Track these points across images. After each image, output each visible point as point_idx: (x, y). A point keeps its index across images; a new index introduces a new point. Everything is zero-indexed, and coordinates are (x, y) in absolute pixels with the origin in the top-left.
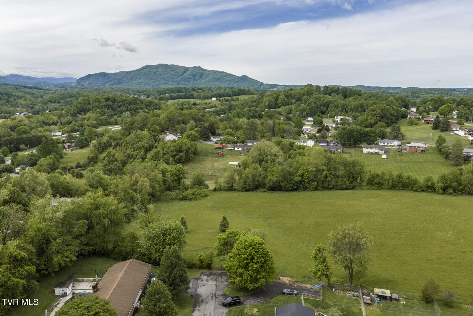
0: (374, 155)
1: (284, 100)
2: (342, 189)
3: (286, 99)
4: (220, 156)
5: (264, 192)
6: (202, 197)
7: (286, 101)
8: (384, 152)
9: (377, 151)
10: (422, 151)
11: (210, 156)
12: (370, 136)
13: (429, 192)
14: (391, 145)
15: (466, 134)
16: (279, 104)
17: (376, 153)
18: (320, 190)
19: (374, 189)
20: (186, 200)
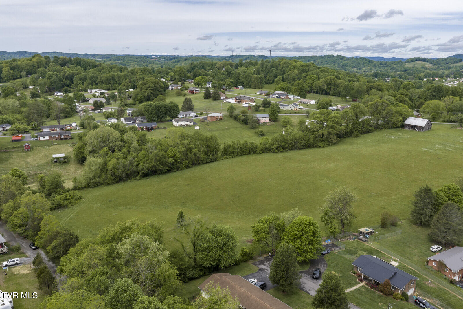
0: (186, 127)
1: (10, 73)
2: (208, 163)
3: (12, 71)
4: (28, 150)
5: (139, 179)
6: (76, 200)
7: (13, 73)
8: (193, 123)
9: (187, 123)
10: (221, 119)
11: (13, 152)
12: (174, 110)
13: (268, 153)
14: (189, 116)
15: (236, 102)
16: (5, 77)
17: (187, 125)
18: (191, 167)
19: (230, 158)
20: (61, 207)
